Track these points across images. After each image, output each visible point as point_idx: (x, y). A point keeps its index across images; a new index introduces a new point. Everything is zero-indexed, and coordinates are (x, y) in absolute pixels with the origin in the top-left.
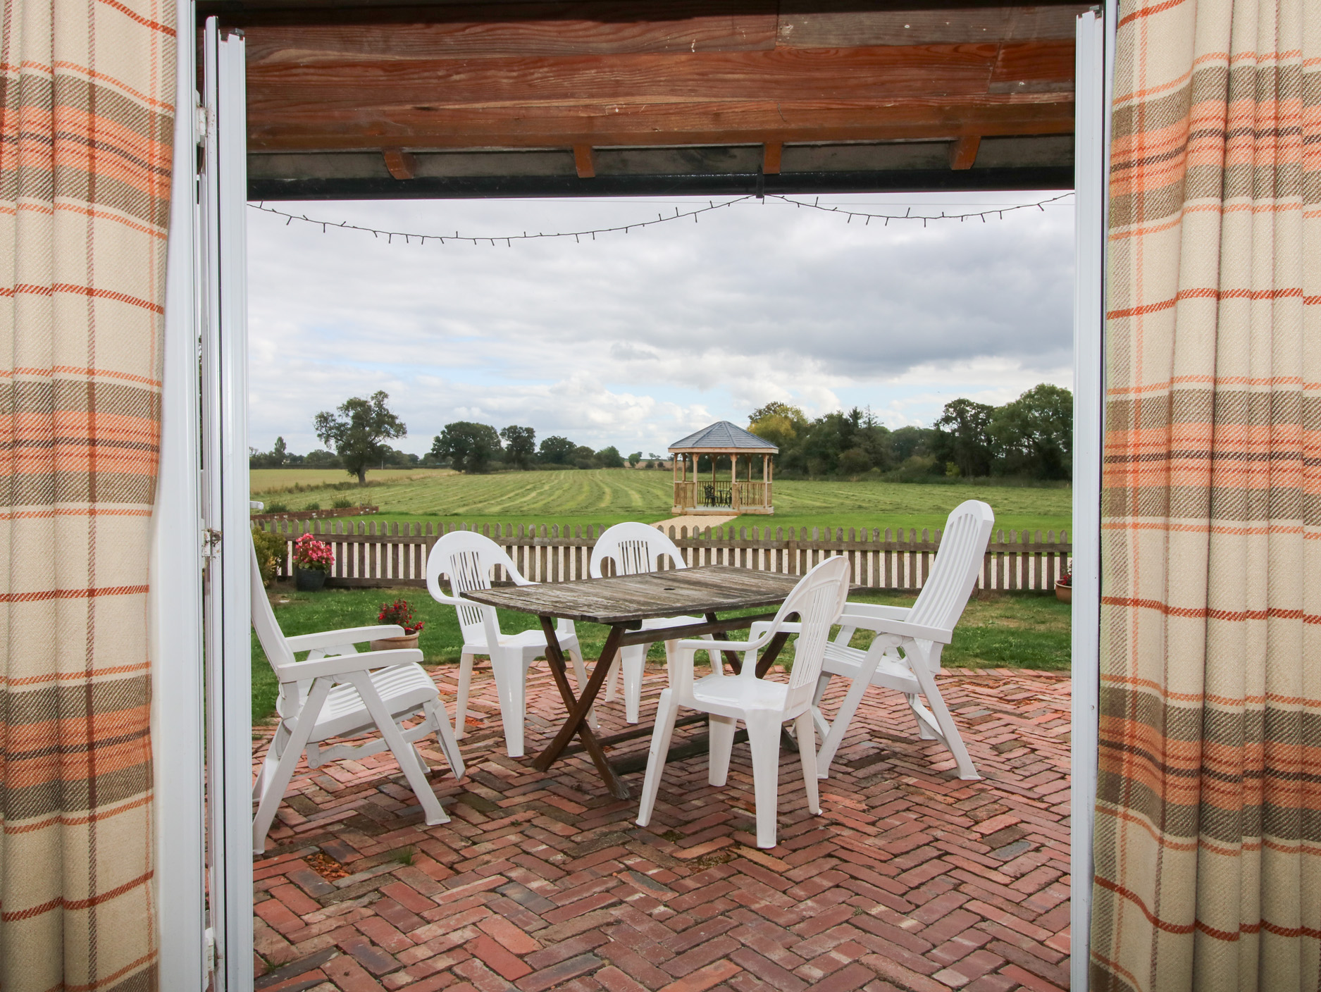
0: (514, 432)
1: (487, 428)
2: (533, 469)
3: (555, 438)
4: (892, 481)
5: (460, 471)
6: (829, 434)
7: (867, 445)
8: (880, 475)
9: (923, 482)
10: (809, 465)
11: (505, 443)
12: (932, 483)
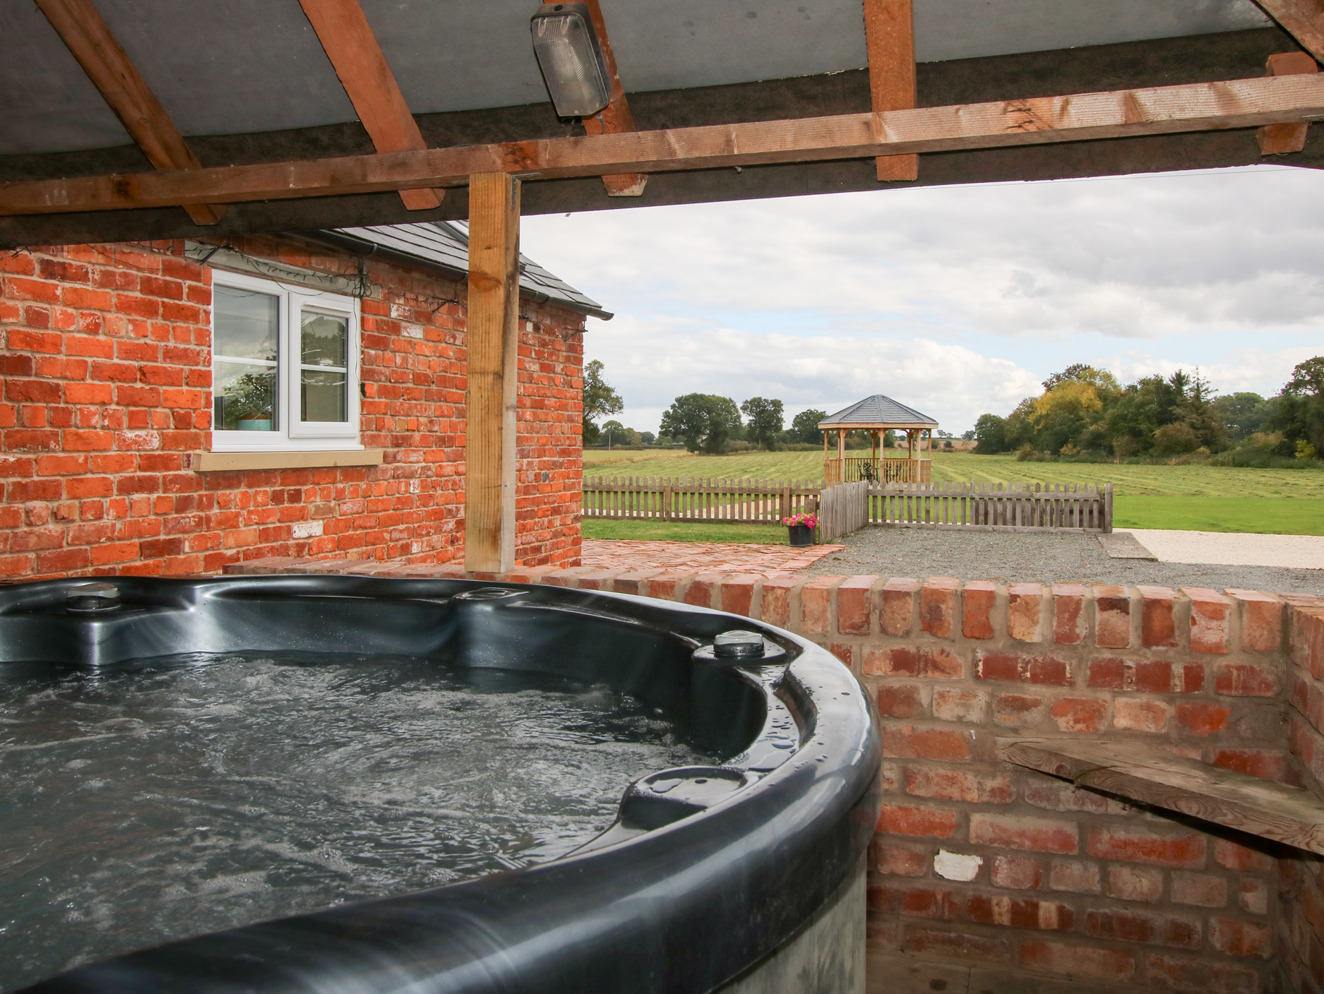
0: (758, 406)
1: (724, 400)
2: (781, 450)
3: (811, 413)
4: (1223, 464)
5: (692, 451)
6: (1142, 405)
7: (1194, 418)
8: (1208, 457)
9: (1264, 465)
10: (1114, 444)
11: (746, 419)
12: (1274, 467)
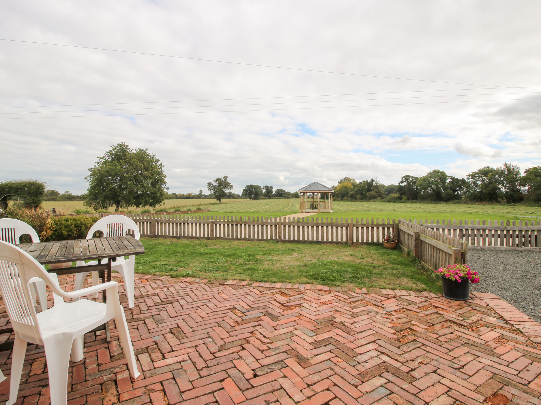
0: (267, 188)
1: (258, 186)
2: (272, 199)
3: (280, 189)
4: (384, 202)
5: (250, 199)
6: (364, 187)
7: (376, 190)
8: (380, 200)
9: (395, 202)
10: (357, 197)
11: (264, 191)
12: (398, 202)
